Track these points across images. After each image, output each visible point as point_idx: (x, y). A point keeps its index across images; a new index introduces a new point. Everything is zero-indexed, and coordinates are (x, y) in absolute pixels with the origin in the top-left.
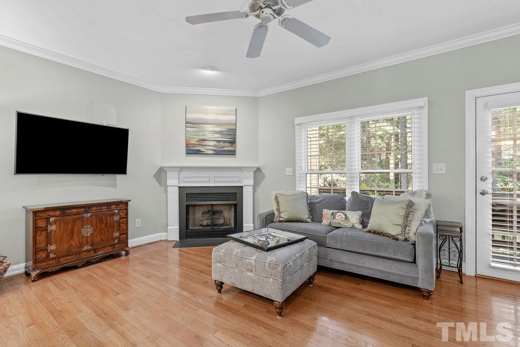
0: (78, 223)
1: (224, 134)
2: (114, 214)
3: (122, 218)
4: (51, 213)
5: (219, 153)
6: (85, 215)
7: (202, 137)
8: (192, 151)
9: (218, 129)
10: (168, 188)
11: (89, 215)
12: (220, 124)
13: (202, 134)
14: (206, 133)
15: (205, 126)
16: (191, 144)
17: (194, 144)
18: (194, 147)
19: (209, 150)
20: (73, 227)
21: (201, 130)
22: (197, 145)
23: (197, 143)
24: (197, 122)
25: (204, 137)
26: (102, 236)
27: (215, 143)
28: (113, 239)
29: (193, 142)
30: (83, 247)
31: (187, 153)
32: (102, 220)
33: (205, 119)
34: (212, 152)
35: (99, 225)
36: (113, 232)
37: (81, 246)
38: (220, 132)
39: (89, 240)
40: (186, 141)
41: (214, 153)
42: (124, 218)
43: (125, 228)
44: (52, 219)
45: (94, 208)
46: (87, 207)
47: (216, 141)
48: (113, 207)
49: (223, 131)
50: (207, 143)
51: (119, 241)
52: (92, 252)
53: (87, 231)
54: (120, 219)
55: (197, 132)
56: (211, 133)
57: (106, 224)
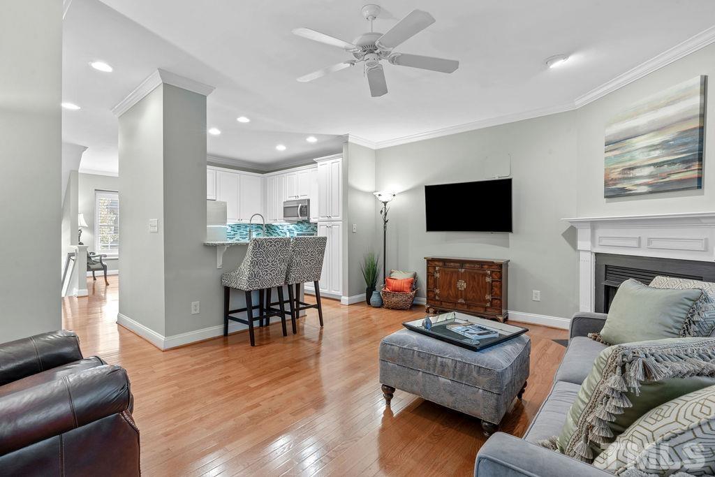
0: (455, 276)
1: (670, 147)
2: (485, 275)
3: (495, 281)
4: (437, 263)
5: (659, 189)
6: (460, 270)
7: (628, 164)
8: (614, 192)
9: (657, 140)
10: (581, 253)
11: (463, 270)
12: (660, 129)
13: (628, 157)
14: (636, 154)
15: (634, 140)
16: (611, 180)
17: (616, 180)
18: (615, 184)
19: (640, 185)
20: (451, 279)
21: (626, 150)
22: (620, 179)
23: (620, 176)
24: (622, 137)
25: (632, 163)
26: (474, 294)
27: (652, 169)
28: (486, 301)
29: (615, 175)
30: (458, 299)
31: (606, 197)
32: (475, 278)
33: (634, 128)
34: (645, 189)
35: (471, 282)
36: (486, 293)
37: (457, 298)
38: (664, 145)
39: (463, 293)
40: (605, 175)
41: (650, 189)
42: (497, 281)
43: (498, 292)
44: (437, 268)
45: (468, 265)
46: (462, 263)
47: (654, 165)
48: (486, 267)
49: (667, 141)
50: (637, 173)
51: (491, 305)
52: (466, 307)
53: (462, 285)
54: (492, 281)
55: (622, 155)
56: (644, 152)
57: (478, 283)
